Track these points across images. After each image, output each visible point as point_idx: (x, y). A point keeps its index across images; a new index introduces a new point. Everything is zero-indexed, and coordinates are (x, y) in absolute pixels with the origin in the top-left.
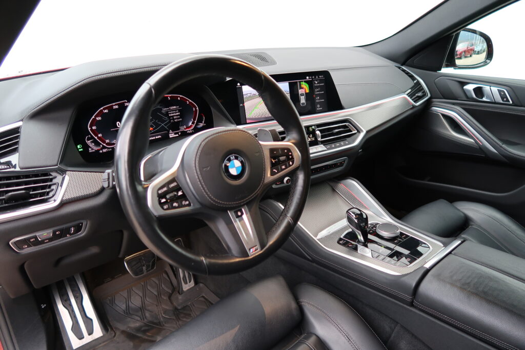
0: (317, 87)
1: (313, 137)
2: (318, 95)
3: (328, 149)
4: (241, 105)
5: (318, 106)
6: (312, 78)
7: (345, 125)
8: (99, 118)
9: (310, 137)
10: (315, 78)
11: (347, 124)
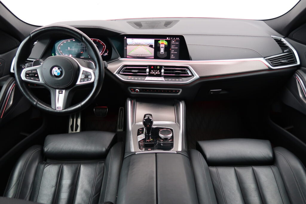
0: (173, 44)
1: (159, 72)
2: (173, 49)
3: (165, 81)
4: (125, 48)
5: (172, 55)
6: (171, 39)
7: (185, 70)
8: (62, 45)
9: (157, 72)
10: (173, 39)
11: (186, 69)
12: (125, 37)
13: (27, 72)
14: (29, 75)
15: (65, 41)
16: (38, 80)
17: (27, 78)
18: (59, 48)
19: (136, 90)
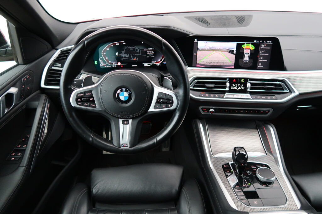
0: (263, 50)
1: (243, 87)
2: (261, 56)
3: (253, 99)
4: (195, 54)
5: (260, 64)
6: (260, 42)
7: (279, 84)
8: (108, 49)
9: (240, 86)
10: (263, 42)
11: (281, 83)
12: (196, 40)
13: (79, 95)
14: (81, 99)
15: (112, 44)
16: (94, 106)
17: (79, 104)
18: (105, 54)
19: (211, 110)
